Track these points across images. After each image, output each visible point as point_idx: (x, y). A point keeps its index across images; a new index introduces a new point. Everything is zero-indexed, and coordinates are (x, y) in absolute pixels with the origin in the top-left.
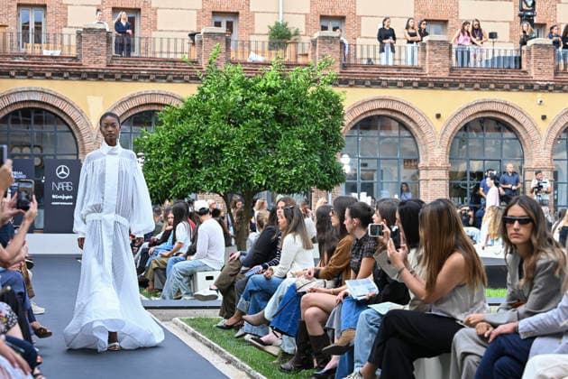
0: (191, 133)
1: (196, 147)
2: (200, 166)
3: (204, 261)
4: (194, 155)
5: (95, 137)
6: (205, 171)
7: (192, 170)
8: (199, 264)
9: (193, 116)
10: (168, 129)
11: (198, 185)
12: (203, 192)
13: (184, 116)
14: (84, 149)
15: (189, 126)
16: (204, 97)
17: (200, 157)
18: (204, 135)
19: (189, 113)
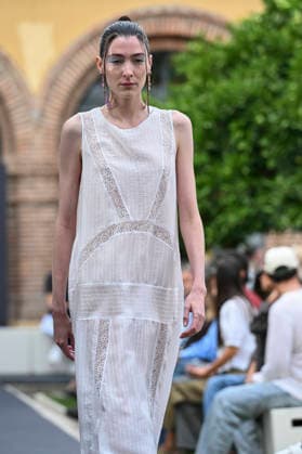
0: (251, 100)
1: (263, 130)
2: (272, 174)
3: (285, 385)
4: (257, 149)
5: (35, 114)
6: (283, 183)
7: (255, 183)
8: (273, 391)
9: (255, 62)
10: (199, 90)
11: (268, 215)
12: (280, 230)
13: (234, 60)
14: (12, 139)
15: (244, 83)
16: (277, 18)
17: (271, 153)
18: (278, 104)
19: (244, 55)
